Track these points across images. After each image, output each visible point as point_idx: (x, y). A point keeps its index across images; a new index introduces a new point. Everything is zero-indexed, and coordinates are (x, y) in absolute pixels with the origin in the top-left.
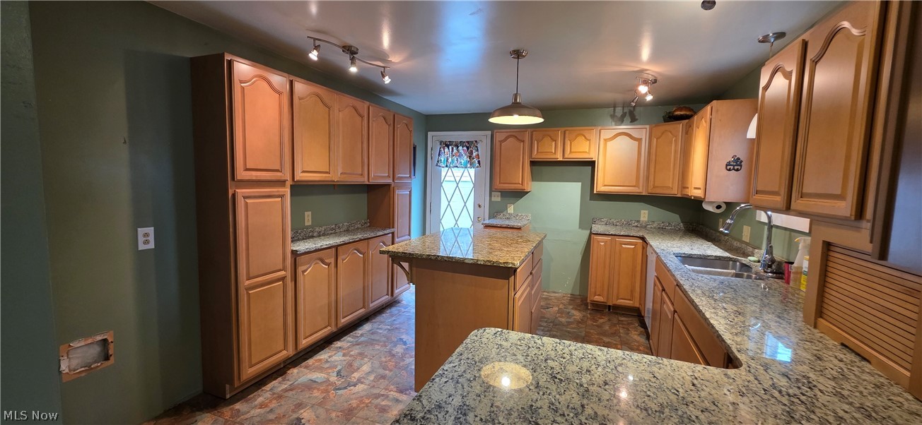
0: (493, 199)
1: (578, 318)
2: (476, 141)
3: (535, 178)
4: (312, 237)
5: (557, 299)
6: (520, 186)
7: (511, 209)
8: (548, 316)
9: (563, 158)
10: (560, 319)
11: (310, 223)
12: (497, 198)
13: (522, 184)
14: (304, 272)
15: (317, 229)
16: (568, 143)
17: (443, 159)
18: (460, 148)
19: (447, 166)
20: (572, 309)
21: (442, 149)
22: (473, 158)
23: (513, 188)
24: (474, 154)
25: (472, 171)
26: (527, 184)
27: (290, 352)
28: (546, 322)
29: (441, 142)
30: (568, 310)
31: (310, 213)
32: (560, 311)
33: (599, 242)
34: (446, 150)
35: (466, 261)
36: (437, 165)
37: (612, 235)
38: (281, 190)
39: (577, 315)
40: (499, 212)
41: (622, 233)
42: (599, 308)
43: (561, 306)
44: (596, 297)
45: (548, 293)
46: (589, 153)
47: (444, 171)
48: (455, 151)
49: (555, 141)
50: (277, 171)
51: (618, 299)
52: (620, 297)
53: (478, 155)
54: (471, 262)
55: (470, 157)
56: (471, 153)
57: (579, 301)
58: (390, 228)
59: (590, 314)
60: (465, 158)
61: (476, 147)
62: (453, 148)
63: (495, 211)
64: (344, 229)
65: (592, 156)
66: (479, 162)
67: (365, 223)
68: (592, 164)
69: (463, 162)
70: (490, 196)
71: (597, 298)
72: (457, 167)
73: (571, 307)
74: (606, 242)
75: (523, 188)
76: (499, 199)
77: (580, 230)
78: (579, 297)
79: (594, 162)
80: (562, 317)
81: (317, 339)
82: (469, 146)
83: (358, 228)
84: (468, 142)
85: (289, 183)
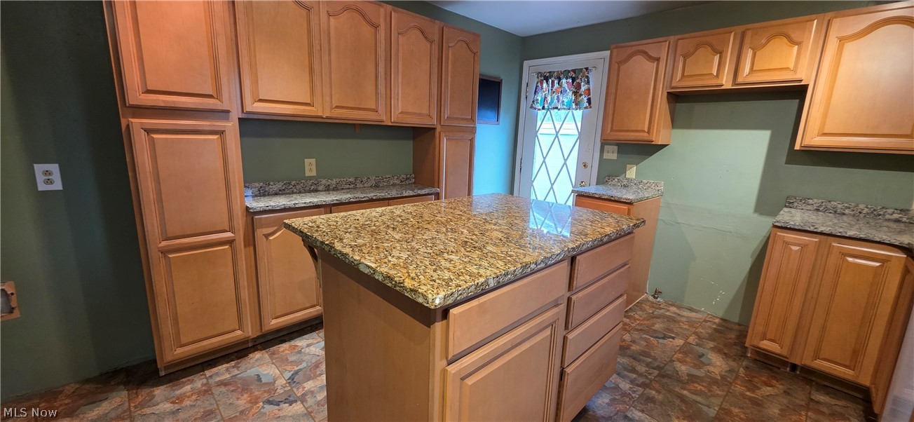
0: (606, 156)
1: (716, 371)
2: (587, 69)
3: (676, 122)
4: (316, 191)
5: (691, 323)
6: (644, 136)
7: (632, 173)
8: (656, 353)
9: (734, 83)
10: (678, 365)
11: (314, 173)
12: (612, 154)
13: (648, 132)
14: (267, 236)
15: (324, 182)
16: (749, 54)
17: (540, 99)
18: (564, 81)
19: (543, 108)
20: (712, 349)
21: (539, 84)
22: (581, 95)
23: (632, 138)
24: (583, 88)
25: (579, 114)
26: (658, 131)
27: (250, 331)
28: (648, 365)
29: (539, 74)
30: (701, 350)
31: (313, 161)
32: (686, 350)
33: (787, 244)
34: (545, 85)
35: (361, 268)
36: (532, 107)
37: (822, 233)
38: (219, 124)
39: (718, 364)
40: (611, 176)
41: (850, 233)
42: (769, 364)
43: (692, 339)
44: (765, 342)
45: (679, 307)
46: (795, 70)
47: (541, 114)
48: (556, 85)
49: (721, 53)
50: (210, 96)
51: (816, 357)
52: (821, 357)
53: (589, 89)
54: (366, 271)
55: (575, 93)
56: (579, 86)
57: (733, 336)
58: (434, 187)
59: (747, 368)
60: (569, 96)
61: (587, 77)
62: (553, 82)
63: (607, 174)
64: (369, 185)
65: (803, 74)
66: (589, 101)
67: (407, 179)
68: (797, 93)
69: (566, 100)
70: (602, 151)
71: (766, 345)
72: (557, 108)
73: (711, 344)
74: (803, 246)
75: (650, 138)
76: (614, 156)
77: (756, 215)
78: (737, 327)
79: (806, 87)
80: (682, 362)
81: (295, 320)
82: (576, 76)
83: (394, 185)
84: (574, 71)
85: (236, 114)
